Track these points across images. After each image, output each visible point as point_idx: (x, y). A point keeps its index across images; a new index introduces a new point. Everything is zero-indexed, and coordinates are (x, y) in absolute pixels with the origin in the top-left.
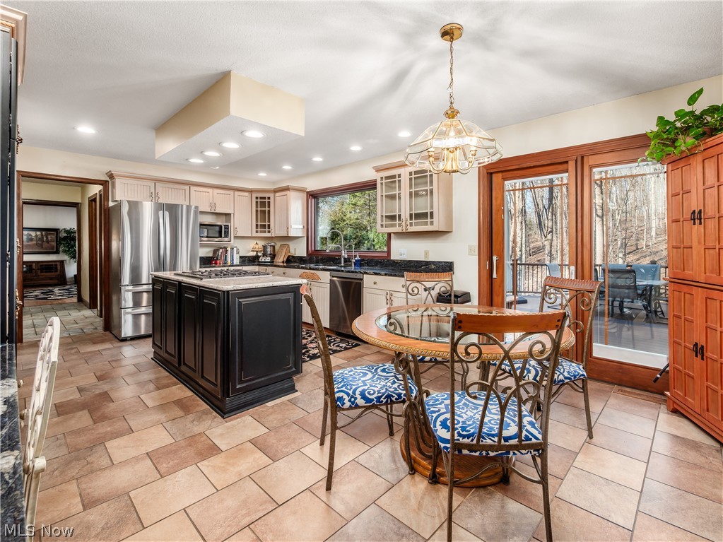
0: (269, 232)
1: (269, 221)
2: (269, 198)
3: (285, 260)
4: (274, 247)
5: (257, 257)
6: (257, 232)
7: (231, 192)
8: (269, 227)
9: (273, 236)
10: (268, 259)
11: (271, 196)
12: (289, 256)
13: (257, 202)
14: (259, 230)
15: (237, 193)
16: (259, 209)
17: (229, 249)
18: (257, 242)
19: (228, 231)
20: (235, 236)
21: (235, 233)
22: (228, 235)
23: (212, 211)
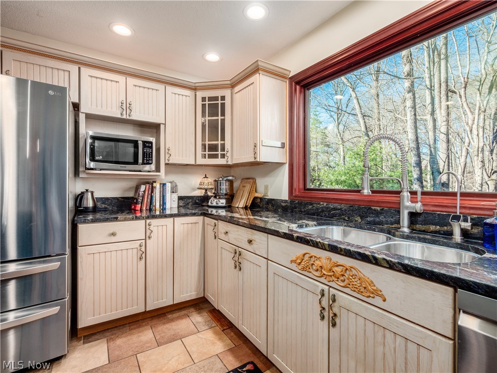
0: (223, 156)
1: (223, 139)
2: (223, 98)
3: (249, 204)
4: (231, 183)
5: (206, 198)
6: (204, 156)
7: (161, 87)
8: (223, 149)
9: (230, 163)
10: (223, 202)
11: (227, 93)
12: (255, 198)
13: (204, 106)
14: (207, 153)
15: (170, 89)
16: (207, 118)
17: (157, 185)
18: (206, 175)
19: (152, 152)
20: (167, 162)
21: (167, 158)
22: (152, 160)
23: (124, 117)
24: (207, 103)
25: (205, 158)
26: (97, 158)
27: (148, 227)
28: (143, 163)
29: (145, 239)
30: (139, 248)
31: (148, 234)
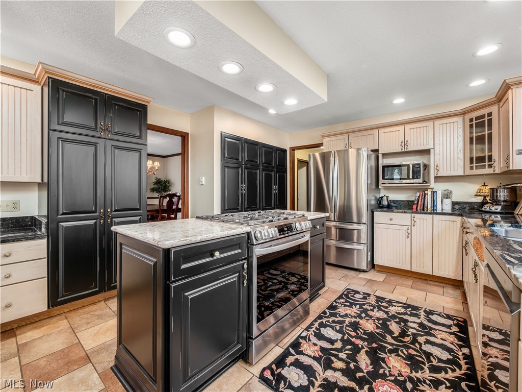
0: (490, 166)
1: (490, 150)
2: (490, 114)
6: (472, 168)
7: (430, 123)
8: (490, 160)
9: (497, 172)
10: (497, 209)
11: (494, 109)
13: (471, 126)
14: (474, 164)
16: (474, 135)
17: (429, 192)
18: (484, 183)
19: (420, 171)
20: (436, 175)
21: (436, 173)
22: (420, 176)
23: (403, 150)
24: (474, 122)
25: (473, 169)
26: (386, 178)
27: (413, 218)
28: (413, 178)
29: (411, 226)
30: (407, 230)
31: (413, 224)
